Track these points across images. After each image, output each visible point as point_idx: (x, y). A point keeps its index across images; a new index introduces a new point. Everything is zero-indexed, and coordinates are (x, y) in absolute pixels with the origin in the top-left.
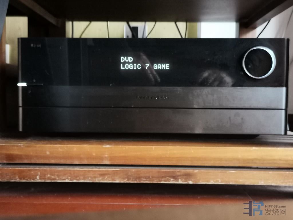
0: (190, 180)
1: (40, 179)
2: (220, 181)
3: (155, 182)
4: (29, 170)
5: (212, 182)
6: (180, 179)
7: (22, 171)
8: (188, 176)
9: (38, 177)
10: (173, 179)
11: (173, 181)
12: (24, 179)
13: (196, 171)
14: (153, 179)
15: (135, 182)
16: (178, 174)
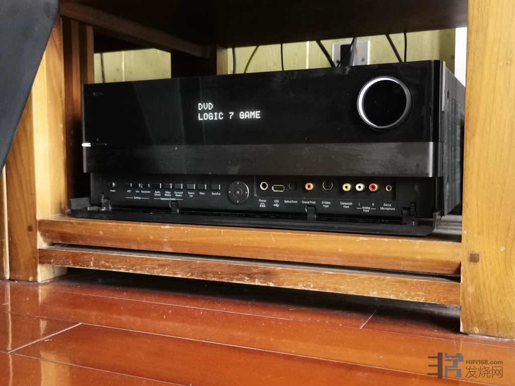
0: (270, 281)
1: (94, 266)
2: (312, 286)
3: (225, 280)
4: (83, 254)
5: (300, 287)
6: (258, 278)
7: (75, 255)
8: (268, 274)
9: (92, 263)
10: (248, 277)
11: (247, 280)
12: (78, 265)
13: (279, 268)
14: (223, 276)
15: (201, 279)
16: (255, 271)
